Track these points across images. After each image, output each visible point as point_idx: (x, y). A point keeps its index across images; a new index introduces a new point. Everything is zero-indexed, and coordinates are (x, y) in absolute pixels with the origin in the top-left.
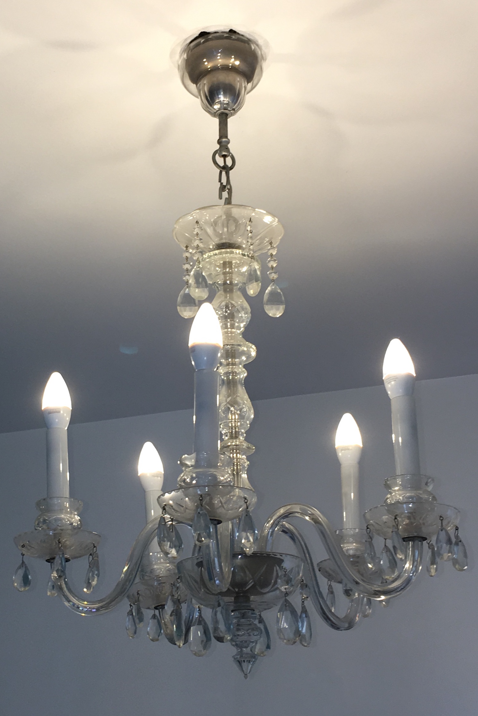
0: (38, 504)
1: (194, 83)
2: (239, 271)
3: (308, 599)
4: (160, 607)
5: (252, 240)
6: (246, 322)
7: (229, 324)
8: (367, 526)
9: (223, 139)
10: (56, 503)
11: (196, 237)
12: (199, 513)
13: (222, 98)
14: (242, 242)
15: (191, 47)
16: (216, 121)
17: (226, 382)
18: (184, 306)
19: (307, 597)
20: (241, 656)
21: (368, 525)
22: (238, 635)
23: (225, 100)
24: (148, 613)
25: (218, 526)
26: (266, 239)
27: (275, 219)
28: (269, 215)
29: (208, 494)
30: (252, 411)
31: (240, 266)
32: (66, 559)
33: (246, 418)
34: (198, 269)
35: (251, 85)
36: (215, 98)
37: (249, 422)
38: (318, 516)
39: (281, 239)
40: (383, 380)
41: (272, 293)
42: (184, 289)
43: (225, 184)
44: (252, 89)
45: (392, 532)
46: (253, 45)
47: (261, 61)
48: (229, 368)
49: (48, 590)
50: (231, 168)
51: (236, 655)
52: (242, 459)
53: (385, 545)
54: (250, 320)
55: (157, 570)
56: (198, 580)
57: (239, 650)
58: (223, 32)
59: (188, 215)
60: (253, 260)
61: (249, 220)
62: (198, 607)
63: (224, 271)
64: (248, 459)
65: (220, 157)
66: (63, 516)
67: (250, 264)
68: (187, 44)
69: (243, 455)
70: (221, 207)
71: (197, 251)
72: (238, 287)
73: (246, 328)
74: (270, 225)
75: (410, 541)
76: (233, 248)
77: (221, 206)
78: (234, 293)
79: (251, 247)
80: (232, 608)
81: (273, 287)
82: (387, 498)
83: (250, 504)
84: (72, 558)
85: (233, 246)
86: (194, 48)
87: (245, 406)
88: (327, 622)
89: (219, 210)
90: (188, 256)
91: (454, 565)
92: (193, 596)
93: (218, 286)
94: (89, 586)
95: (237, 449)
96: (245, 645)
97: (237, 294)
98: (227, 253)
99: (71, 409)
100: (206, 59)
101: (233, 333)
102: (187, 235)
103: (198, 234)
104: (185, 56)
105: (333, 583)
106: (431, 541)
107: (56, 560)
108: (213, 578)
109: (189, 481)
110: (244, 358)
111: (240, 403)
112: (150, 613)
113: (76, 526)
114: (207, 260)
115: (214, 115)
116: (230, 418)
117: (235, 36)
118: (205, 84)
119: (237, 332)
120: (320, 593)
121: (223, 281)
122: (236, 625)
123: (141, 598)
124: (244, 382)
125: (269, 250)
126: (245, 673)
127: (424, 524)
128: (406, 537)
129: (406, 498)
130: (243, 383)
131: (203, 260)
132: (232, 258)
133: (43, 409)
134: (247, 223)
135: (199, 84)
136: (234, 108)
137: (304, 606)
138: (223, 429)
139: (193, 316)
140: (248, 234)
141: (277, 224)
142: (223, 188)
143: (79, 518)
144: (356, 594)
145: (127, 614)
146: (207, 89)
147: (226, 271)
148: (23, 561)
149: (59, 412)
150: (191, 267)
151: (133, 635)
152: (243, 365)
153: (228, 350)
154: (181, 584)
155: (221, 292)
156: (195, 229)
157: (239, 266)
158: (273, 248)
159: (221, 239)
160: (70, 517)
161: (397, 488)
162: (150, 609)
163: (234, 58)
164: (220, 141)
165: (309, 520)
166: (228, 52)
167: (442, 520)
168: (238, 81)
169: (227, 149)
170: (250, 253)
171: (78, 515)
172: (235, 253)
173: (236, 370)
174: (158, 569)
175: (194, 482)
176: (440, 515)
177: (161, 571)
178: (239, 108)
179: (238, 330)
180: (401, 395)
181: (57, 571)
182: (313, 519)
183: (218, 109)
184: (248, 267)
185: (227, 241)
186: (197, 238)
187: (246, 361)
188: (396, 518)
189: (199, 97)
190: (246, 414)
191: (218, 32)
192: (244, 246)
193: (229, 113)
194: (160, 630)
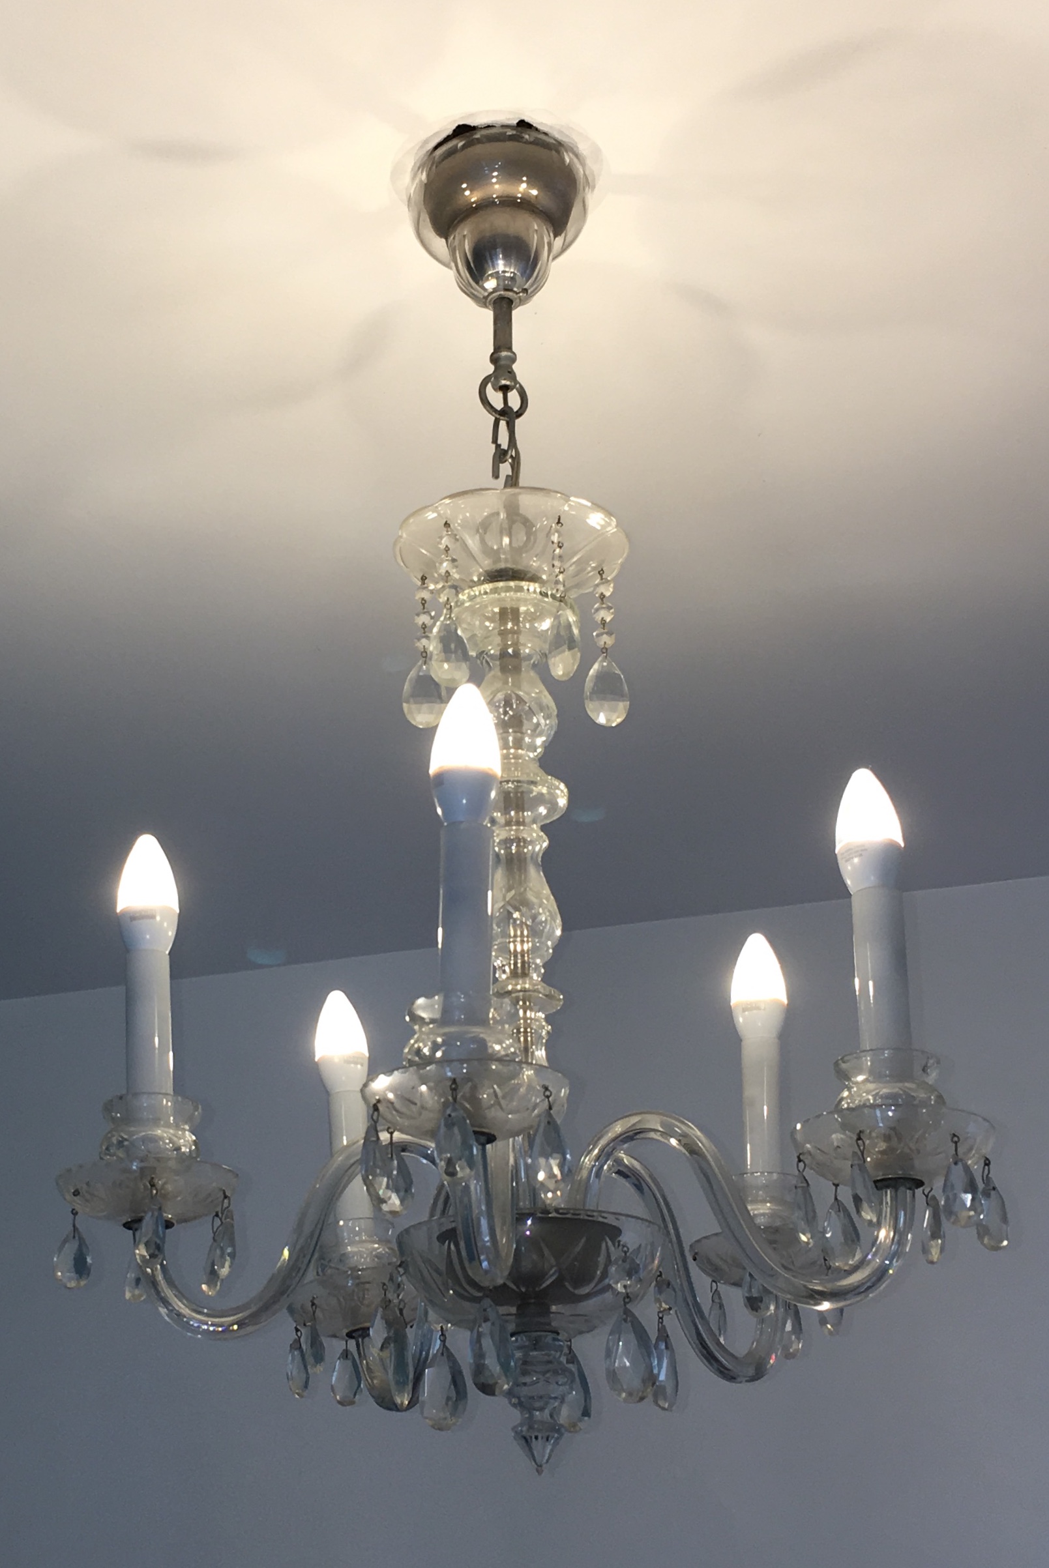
0: (108, 1107)
1: (441, 237)
2: (533, 630)
3: (671, 1312)
4: (359, 1334)
5: (561, 562)
6: (548, 737)
7: (511, 739)
8: (798, 1157)
9: (501, 352)
10: (145, 1105)
11: (443, 556)
12: (450, 1115)
13: (501, 265)
14: (540, 568)
15: (437, 157)
16: (488, 315)
17: (503, 858)
18: (416, 703)
19: (670, 1309)
20: (531, 1428)
21: (800, 1154)
22: (525, 1384)
23: (507, 269)
24: (335, 1347)
25: (488, 1146)
26: (591, 562)
27: (612, 520)
28: (598, 512)
29: (468, 1078)
30: (559, 921)
31: (535, 619)
32: (166, 1221)
33: (544, 934)
34: (448, 622)
35: (563, 240)
36: (486, 266)
37: (552, 944)
38: (695, 1139)
39: (622, 565)
40: (836, 855)
41: (602, 677)
42: (416, 666)
43: (505, 446)
44: (564, 249)
45: (852, 1166)
46: (568, 155)
47: (584, 190)
48: (512, 830)
49: (127, 1289)
50: (519, 414)
51: (521, 1425)
52: (536, 1020)
53: (836, 1199)
54: (556, 733)
55: (353, 1257)
56: (443, 1267)
57: (527, 1416)
58: (503, 126)
59: (426, 510)
60: (562, 604)
61: (557, 521)
62: (439, 1329)
63: (502, 628)
64: (548, 1019)
65: (495, 390)
66: (159, 1131)
67: (558, 612)
68: (428, 152)
69: (539, 1012)
70: (498, 491)
71: (446, 584)
72: (532, 661)
73: (547, 747)
74: (600, 533)
75: (887, 1187)
76: (522, 579)
77: (497, 489)
78: (522, 673)
79: (561, 577)
80: (511, 1327)
81: (605, 664)
82: (842, 1099)
83: (555, 1101)
84: (177, 1222)
85: (522, 576)
86: (443, 160)
87: (543, 910)
88: (711, 1364)
89: (493, 500)
90: (426, 598)
91: (980, 1237)
92: (431, 1301)
93: (488, 660)
94: (213, 1276)
95: (527, 999)
96: (537, 1404)
97: (528, 674)
98: (508, 589)
99: (178, 911)
100: (467, 183)
101: (520, 759)
102: (424, 551)
103: (449, 549)
104: (424, 177)
105: (724, 1286)
106: (932, 1189)
107: (144, 1223)
108: (477, 1257)
109: (428, 1054)
110: (543, 810)
111: (534, 904)
112: (337, 1346)
113: (187, 1154)
114: (467, 604)
115: (483, 302)
116: (512, 934)
117: (529, 135)
118: (466, 237)
119: (529, 757)
120: (697, 1305)
121: (499, 648)
122: (521, 1362)
123: (319, 1313)
124: (542, 861)
125: (597, 585)
126: (539, 1464)
127: (919, 1152)
128: (879, 1178)
129: (881, 1097)
130: (540, 863)
131: (457, 605)
132: (518, 600)
133: (118, 910)
134: (551, 527)
135: (452, 237)
136: (526, 287)
137: (664, 1327)
138: (497, 957)
139: (435, 725)
140: (554, 551)
141: (615, 530)
142: (500, 455)
143: (194, 1138)
144: (772, 1308)
145: (289, 1348)
146: (469, 249)
147: (506, 629)
148: (74, 1226)
149: (153, 917)
150: (432, 621)
151: (301, 1391)
152: (539, 825)
153: (509, 793)
154: (404, 1278)
155: (497, 671)
156: (441, 538)
157: (534, 617)
158: (604, 581)
159: (498, 560)
160: (174, 1135)
161: (860, 1078)
162: (338, 1337)
163: (528, 182)
164: (495, 356)
165: (677, 1147)
166: (514, 169)
167: (956, 1143)
168: (535, 231)
169: (509, 372)
170: (557, 590)
171: (193, 1132)
172: (526, 591)
173: (525, 836)
174: (355, 1253)
175: (439, 1054)
176: (953, 1132)
177: (362, 1257)
178: (536, 289)
179: (531, 752)
180: (871, 886)
181: (147, 1245)
182: (685, 1146)
183: (492, 290)
184: (552, 619)
185: (509, 565)
186: (447, 557)
187: (546, 817)
188: (859, 1138)
189: (453, 265)
190: (544, 928)
191: (493, 126)
192: (544, 577)
193: (516, 299)
194: (357, 1383)
